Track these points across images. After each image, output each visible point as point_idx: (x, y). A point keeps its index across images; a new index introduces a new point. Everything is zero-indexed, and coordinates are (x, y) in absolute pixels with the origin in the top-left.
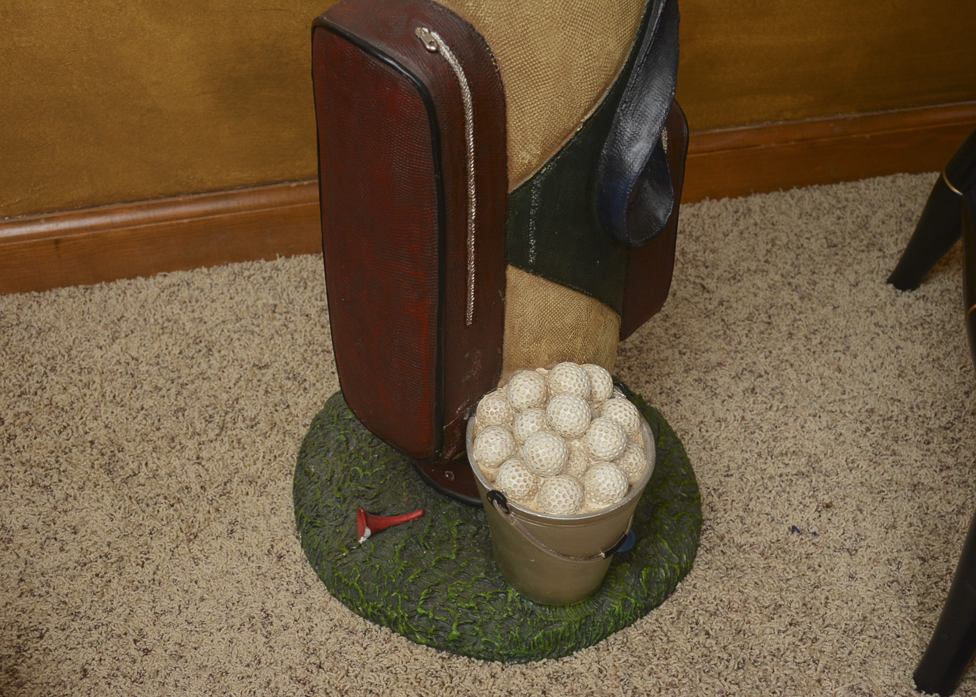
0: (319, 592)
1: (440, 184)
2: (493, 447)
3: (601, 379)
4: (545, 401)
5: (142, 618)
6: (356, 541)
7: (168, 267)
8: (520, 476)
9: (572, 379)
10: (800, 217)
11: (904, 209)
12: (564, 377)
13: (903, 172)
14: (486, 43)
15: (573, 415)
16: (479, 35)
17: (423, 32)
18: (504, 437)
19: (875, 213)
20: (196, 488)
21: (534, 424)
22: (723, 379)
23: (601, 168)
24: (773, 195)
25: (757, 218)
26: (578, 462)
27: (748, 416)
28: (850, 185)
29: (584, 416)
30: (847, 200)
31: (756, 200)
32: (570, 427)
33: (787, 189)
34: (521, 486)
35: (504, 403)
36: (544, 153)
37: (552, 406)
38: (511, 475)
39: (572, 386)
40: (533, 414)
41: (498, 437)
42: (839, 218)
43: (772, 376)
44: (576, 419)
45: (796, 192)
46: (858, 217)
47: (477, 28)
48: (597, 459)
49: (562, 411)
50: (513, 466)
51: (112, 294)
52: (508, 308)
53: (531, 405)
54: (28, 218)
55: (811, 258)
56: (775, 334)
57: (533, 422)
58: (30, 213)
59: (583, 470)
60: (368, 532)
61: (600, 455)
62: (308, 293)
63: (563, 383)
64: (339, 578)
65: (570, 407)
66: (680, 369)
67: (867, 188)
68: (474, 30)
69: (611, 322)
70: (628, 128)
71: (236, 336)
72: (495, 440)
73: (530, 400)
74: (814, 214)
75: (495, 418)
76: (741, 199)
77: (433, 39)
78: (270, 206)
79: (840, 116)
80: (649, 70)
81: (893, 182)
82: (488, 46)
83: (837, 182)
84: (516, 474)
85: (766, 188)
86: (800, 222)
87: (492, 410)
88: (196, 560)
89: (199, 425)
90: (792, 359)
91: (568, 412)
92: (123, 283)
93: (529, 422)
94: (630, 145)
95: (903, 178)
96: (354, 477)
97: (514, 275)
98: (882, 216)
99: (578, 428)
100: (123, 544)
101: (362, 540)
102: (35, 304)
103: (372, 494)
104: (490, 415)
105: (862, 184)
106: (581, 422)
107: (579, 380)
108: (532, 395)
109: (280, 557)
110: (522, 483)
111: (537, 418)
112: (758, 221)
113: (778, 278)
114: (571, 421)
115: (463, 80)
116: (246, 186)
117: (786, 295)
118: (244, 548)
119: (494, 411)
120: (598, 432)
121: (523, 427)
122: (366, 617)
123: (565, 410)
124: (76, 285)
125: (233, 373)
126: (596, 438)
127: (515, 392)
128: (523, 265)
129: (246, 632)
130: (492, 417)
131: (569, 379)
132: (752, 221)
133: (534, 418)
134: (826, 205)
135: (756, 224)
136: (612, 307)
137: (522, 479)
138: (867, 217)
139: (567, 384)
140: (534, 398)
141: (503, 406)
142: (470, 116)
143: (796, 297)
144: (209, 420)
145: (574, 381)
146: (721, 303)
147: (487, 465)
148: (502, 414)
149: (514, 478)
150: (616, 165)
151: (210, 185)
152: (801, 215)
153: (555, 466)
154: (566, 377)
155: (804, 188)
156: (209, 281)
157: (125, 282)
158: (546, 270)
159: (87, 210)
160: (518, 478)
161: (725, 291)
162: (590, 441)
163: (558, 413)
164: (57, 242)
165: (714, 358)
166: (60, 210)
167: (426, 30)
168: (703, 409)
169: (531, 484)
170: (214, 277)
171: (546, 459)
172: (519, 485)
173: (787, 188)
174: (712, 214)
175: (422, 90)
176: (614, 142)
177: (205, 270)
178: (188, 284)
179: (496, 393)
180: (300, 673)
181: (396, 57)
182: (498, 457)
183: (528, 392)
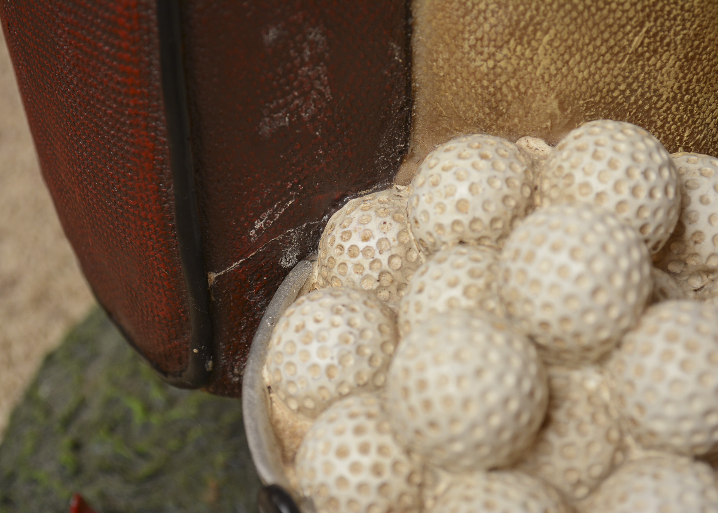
2: (314, 347)
8: (364, 449)
9: (612, 165)
12: (587, 158)
15: (577, 268)
18: (359, 321)
21: (457, 292)
26: (580, 442)
29: (619, 281)
32: (560, 310)
34: (361, 487)
35: (396, 227)
38: (336, 441)
39: (608, 187)
40: (461, 260)
41: (338, 319)
44: (587, 285)
48: (648, 440)
49: (543, 252)
50: (352, 416)
53: (469, 236)
57: (453, 284)
59: (597, 471)
61: (659, 426)
63: (579, 177)
65: (573, 241)
72: (325, 324)
73: (465, 219)
75: (358, 267)
84: (352, 441)
87: (356, 240)
91: (562, 258)
93: (441, 283)
99: (591, 319)
104: (345, 257)
106: (602, 298)
107: (637, 174)
108: (475, 202)
110: (365, 476)
111: (472, 274)
114: (567, 287)
119: (362, 245)
120: (659, 344)
121: (423, 298)
123: (555, 248)
126: (651, 362)
127: (426, 189)
130: (351, 262)
131: (601, 165)
133: (462, 275)
137: (366, 461)
139: (593, 180)
140: (480, 213)
141: (392, 235)
145: (619, 174)
147: (294, 405)
148: (384, 258)
149: (342, 453)
153: (479, 434)
154: (595, 156)
160: (355, 456)
162: (630, 373)
163: (530, 257)
169: (398, 484)
171: (447, 400)
172: (354, 479)
179: (383, 196)
182: (324, 381)
183: (462, 191)
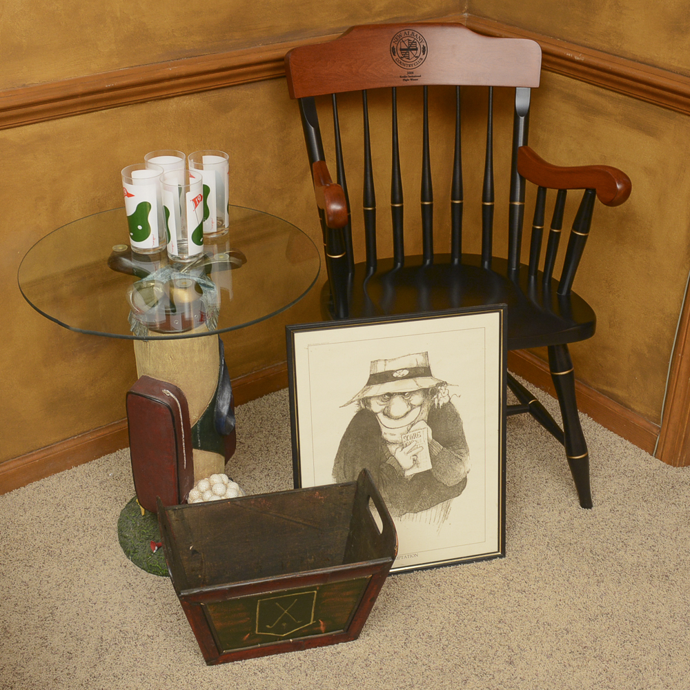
0: (144, 573)
1: (175, 430)
3: (225, 478)
4: (211, 488)
5: (88, 594)
6: (152, 553)
7: (30, 481)
12: (214, 479)
17: (164, 391)
20: (85, 553)
22: (257, 473)
23: (215, 415)
24: (257, 400)
27: (269, 484)
29: (224, 489)
31: (251, 404)
33: (261, 397)
35: (198, 491)
36: (200, 415)
37: (213, 488)
43: (274, 468)
44: (222, 490)
45: (265, 397)
52: (194, 462)
55: (278, 423)
56: (271, 454)
60: (156, 548)
62: (92, 479)
63: (214, 481)
64: (151, 565)
66: (241, 474)
69: (223, 459)
70: (221, 403)
71: (72, 500)
75: (196, 497)
76: (245, 405)
77: (167, 392)
78: (68, 448)
79: (276, 365)
80: (223, 387)
83: (280, 390)
85: (253, 398)
87: (195, 494)
88: (97, 575)
89: (76, 533)
90: (279, 461)
92: (16, 491)
94: (222, 408)
96: (143, 533)
97: (194, 451)
100: (69, 576)
101: (155, 551)
103: (151, 537)
104: (194, 496)
106: (224, 491)
108: (206, 487)
109: (125, 566)
113: (267, 433)
115: (177, 401)
116: (57, 442)
117: (272, 439)
118: (112, 567)
121: (206, 497)
122: (162, 576)
125: (78, 514)
127: (200, 487)
128: (197, 448)
129: (125, 590)
131: (216, 480)
136: (223, 455)
142: (180, 411)
143: (275, 439)
144: (78, 530)
145: (218, 480)
146: (249, 447)
148: (198, 495)
150: (219, 414)
151: (44, 445)
158: (204, 448)
161: (249, 442)
165: (251, 467)
168: (252, 485)
175: (168, 407)
176: (217, 408)
179: (194, 489)
180: (149, 596)
181: (159, 399)
183: (204, 486)
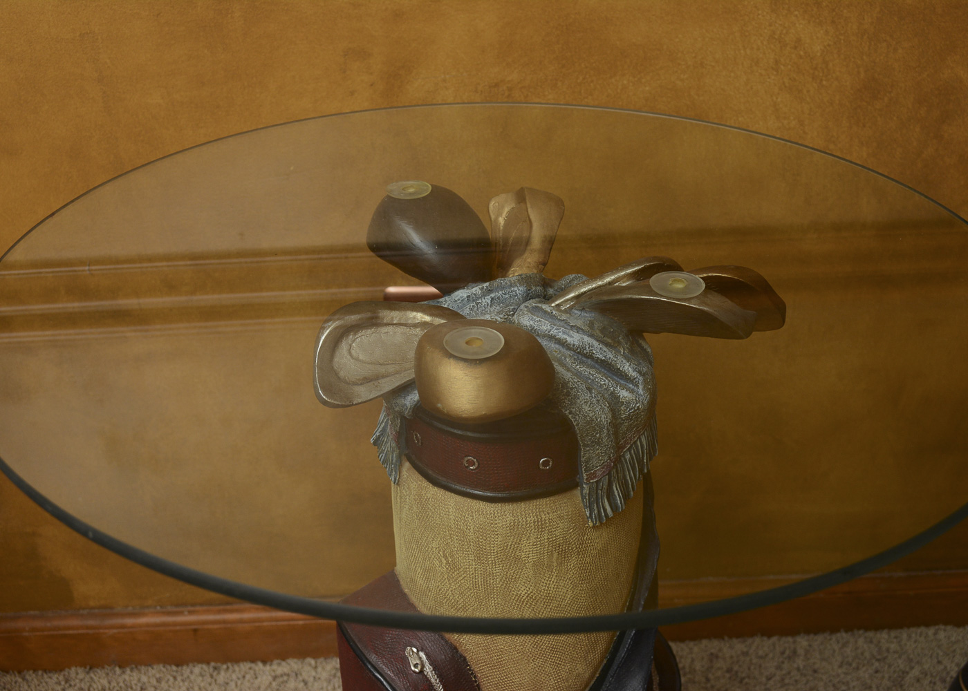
10: (840, 666)
11: (941, 667)
13: (946, 623)
14: (467, 662)
16: (461, 656)
17: (411, 651)
19: (912, 668)
25: (800, 662)
28: (893, 633)
30: (888, 650)
42: (877, 672)
46: (894, 672)
47: (460, 650)
51: (234, 677)
54: (175, 609)
58: (177, 605)
67: (909, 637)
68: (457, 652)
74: (854, 665)
76: (790, 638)
77: (419, 659)
81: (935, 634)
82: (469, 665)
86: (840, 671)
92: (245, 666)
95: (945, 630)
98: (917, 673)
102: (171, 679)
105: (904, 634)
112: (801, 667)
124: (208, 663)
132: (795, 665)
134: (867, 655)
135: (798, 669)
138: (903, 672)
152: (842, 663)
155: (850, 633)
156: (313, 673)
157: (248, 665)
159: (221, 607)
164: (195, 631)
166: (201, 604)
167: (415, 650)
170: (319, 669)
173: (834, 630)
174: (761, 653)
177: (313, 662)
178: (296, 675)
